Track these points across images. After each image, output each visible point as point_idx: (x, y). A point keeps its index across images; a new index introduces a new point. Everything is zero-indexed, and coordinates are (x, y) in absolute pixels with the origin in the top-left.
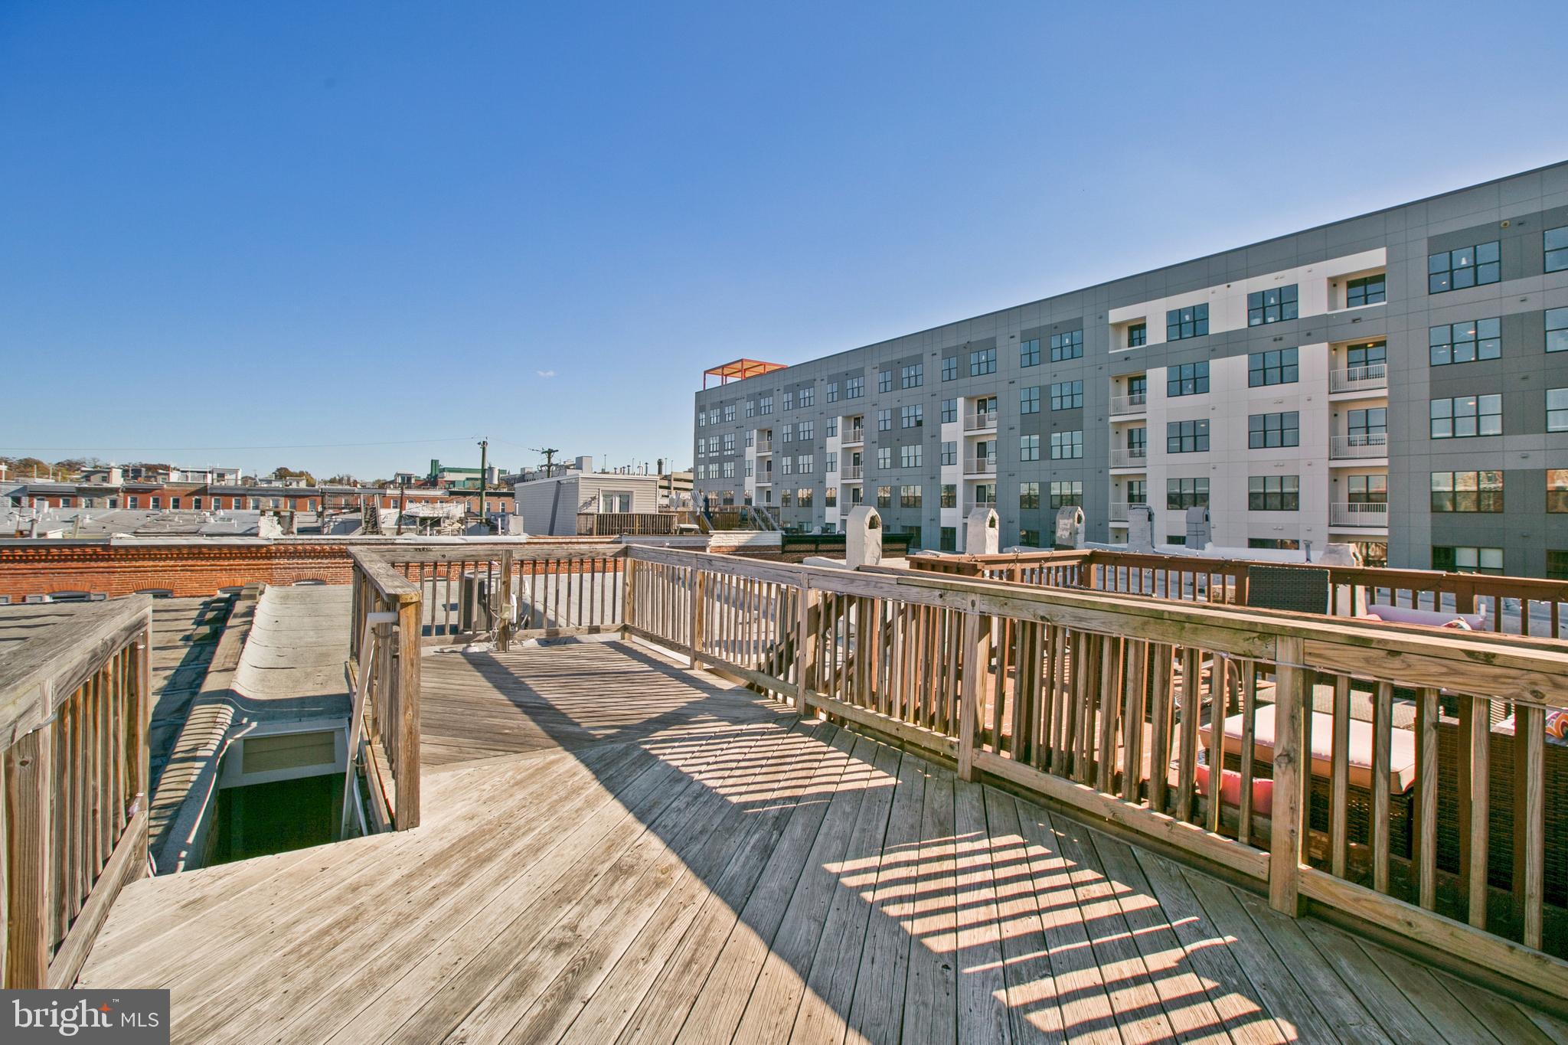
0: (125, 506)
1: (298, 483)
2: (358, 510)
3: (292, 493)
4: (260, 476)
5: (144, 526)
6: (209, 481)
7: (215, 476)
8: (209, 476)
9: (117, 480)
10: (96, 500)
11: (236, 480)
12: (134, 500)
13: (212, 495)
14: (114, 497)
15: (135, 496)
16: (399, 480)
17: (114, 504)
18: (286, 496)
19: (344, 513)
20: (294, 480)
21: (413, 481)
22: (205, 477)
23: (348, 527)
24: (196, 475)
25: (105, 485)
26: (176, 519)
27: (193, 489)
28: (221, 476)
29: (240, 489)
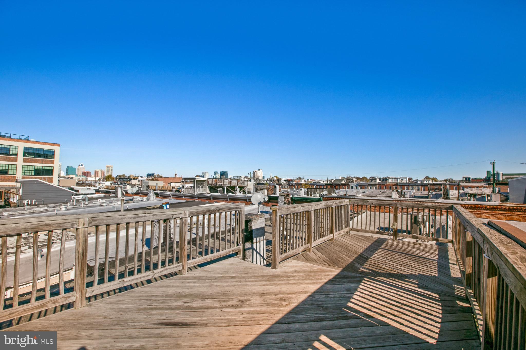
0: (378, 189)
1: (429, 181)
2: (441, 190)
3: (423, 185)
4: (419, 180)
5: (379, 194)
6: (399, 181)
7: (400, 180)
8: (399, 180)
9: (378, 181)
10: (372, 187)
11: (407, 181)
12: (380, 187)
13: (400, 185)
14: (376, 186)
15: (381, 186)
16: (464, 179)
17: (376, 188)
18: (421, 186)
19: (436, 192)
20: (427, 180)
21: (471, 180)
22: (398, 180)
23: (437, 196)
24: (396, 179)
25: (375, 183)
26: (387, 192)
27: (395, 184)
28: (402, 180)
29: (408, 184)
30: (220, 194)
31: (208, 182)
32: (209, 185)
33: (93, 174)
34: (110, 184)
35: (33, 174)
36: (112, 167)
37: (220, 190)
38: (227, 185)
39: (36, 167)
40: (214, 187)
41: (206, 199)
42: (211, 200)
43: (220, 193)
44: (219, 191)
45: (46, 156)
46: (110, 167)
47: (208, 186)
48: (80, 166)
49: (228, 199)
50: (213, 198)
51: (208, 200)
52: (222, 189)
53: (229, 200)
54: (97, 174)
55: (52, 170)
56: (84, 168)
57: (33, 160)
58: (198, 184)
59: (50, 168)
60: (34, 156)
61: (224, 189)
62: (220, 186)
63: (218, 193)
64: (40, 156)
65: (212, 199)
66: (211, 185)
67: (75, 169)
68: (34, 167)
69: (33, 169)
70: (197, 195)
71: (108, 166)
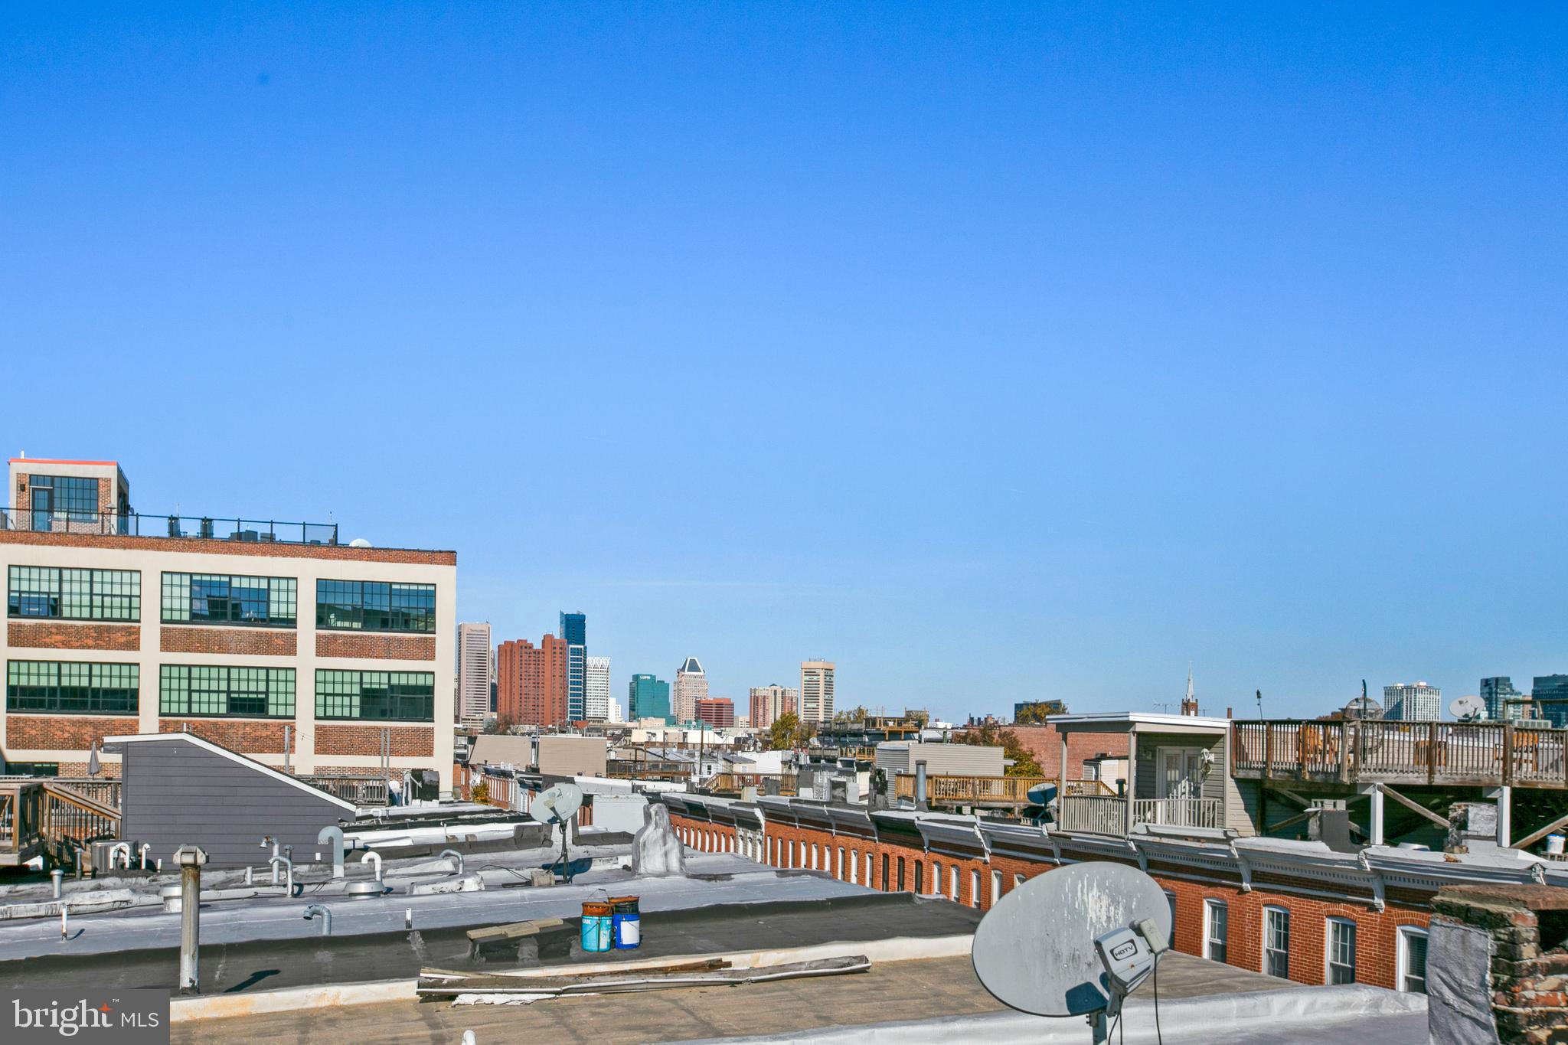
30: (1318, 848)
31: (1239, 751)
32: (1241, 774)
33: (742, 715)
34: (784, 763)
35: (356, 713)
36: (829, 672)
37: (1322, 817)
38: (1392, 778)
39: (366, 678)
40: (1285, 792)
41: (1210, 885)
42: (1241, 891)
43: (1321, 837)
44: (1313, 826)
45: (403, 621)
46: (822, 673)
47: (1241, 783)
48: (686, 673)
49: (1370, 893)
50: (1256, 877)
51: (1220, 891)
52: (1342, 805)
53: (1379, 901)
54: (761, 712)
55: (429, 690)
56: (703, 683)
57: (353, 645)
58: (1169, 767)
59: (421, 681)
60: (355, 625)
61: (1361, 810)
62: (1326, 783)
63: (1305, 837)
64: (383, 621)
65: (1247, 886)
66: (1257, 775)
67: (663, 686)
68: (356, 677)
69: (356, 689)
70: (1140, 845)
71: (812, 665)
